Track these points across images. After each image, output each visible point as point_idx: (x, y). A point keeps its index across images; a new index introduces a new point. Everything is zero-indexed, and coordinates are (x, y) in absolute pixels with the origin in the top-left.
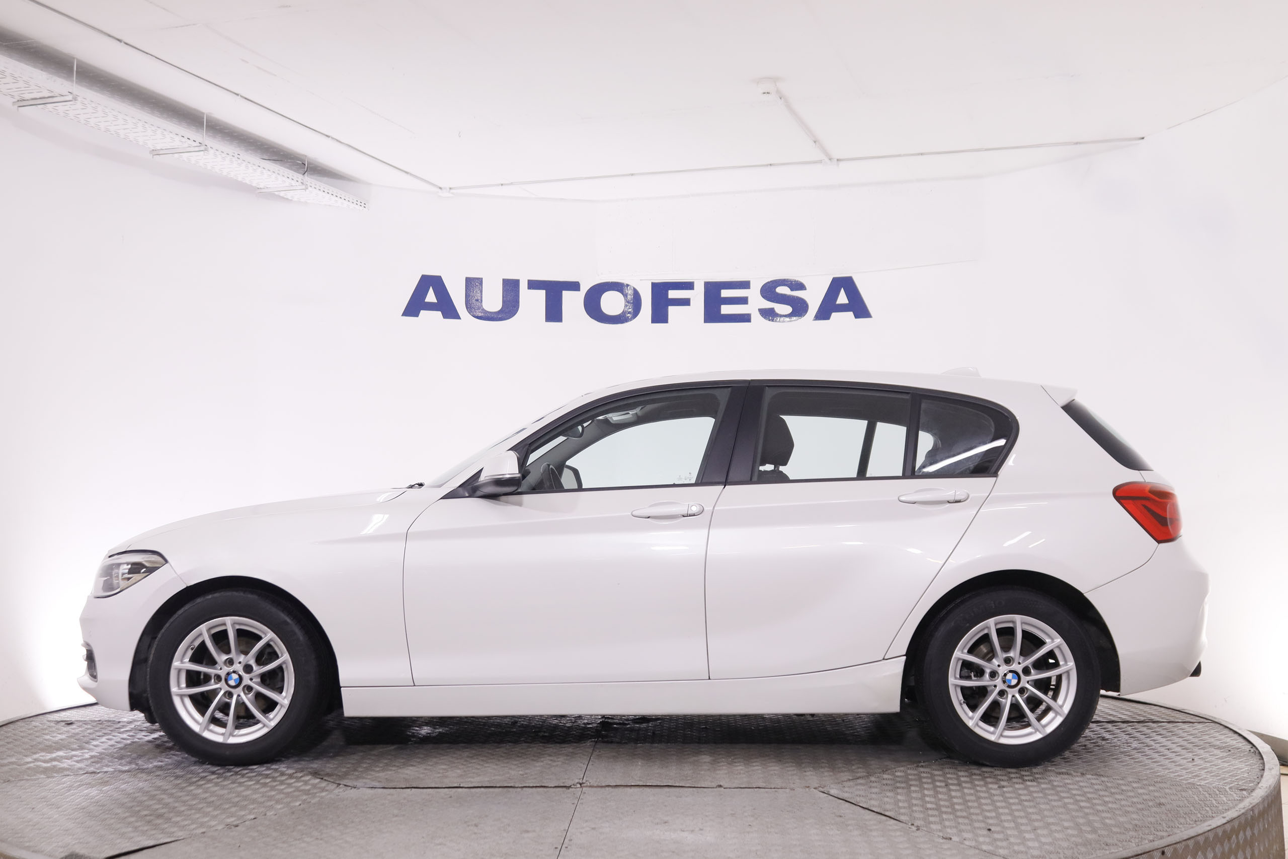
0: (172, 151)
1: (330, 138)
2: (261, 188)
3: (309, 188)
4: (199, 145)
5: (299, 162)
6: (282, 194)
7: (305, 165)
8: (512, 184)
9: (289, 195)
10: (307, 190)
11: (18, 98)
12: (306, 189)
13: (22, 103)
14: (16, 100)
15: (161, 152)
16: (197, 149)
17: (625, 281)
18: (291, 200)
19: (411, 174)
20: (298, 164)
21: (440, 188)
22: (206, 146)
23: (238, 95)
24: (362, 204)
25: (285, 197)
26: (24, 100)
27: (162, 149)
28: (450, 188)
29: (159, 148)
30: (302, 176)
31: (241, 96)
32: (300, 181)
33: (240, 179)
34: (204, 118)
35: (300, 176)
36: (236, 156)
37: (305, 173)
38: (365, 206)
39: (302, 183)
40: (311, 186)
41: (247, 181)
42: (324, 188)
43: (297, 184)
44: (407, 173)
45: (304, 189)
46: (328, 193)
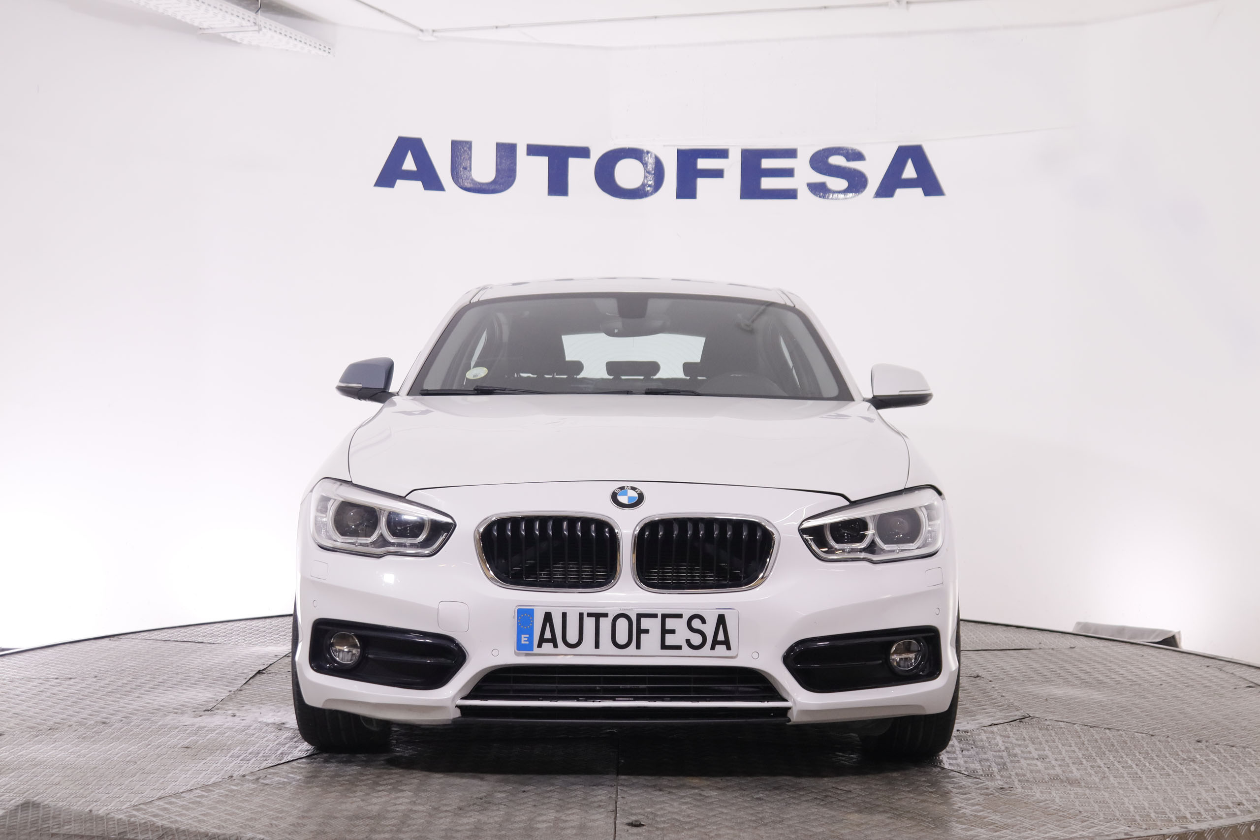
2: (204, 29)
3: (264, 30)
6: (229, 36)
7: (258, 1)
8: (508, 26)
9: (238, 37)
10: (261, 32)
12: (260, 30)
17: (645, 148)
18: (240, 43)
19: (387, 14)
21: (422, 30)
24: (327, 49)
25: (233, 39)
28: (434, 31)
30: (254, 14)
32: (252, 20)
33: (179, 18)
35: (252, 14)
37: (258, 11)
38: (329, 51)
39: (255, 23)
40: (265, 27)
41: (188, 20)
42: (281, 29)
43: (249, 24)
44: (381, 11)
45: (257, 31)
46: (286, 35)
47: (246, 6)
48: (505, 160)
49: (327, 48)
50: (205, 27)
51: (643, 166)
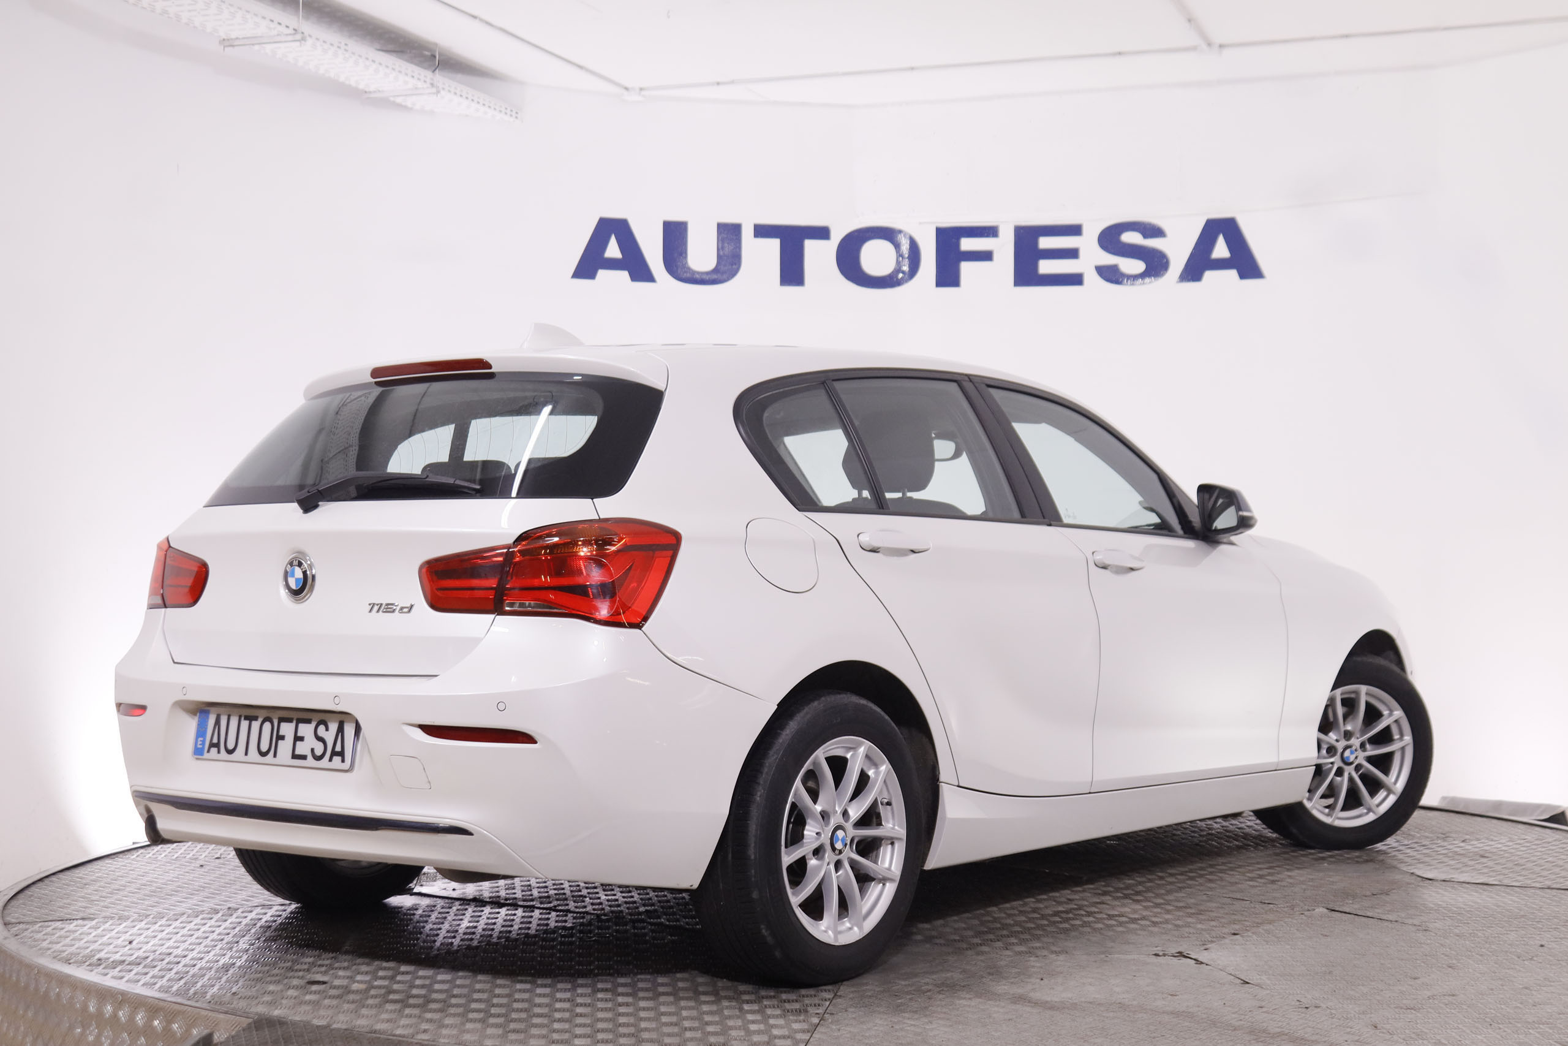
0: (254, 41)
1: (477, 20)
2: (370, 92)
3: (442, 92)
4: (293, 33)
5: (427, 53)
6: (399, 100)
7: (435, 57)
8: (732, 82)
9: (409, 102)
10: (439, 95)
12: (438, 92)
15: (237, 43)
16: (290, 38)
17: (897, 226)
18: (411, 109)
19: (587, 70)
20: (424, 56)
21: (627, 89)
22: (303, 33)
24: (514, 114)
25: (404, 104)
27: (237, 38)
28: (641, 89)
29: (233, 37)
30: (431, 74)
32: (428, 80)
33: (342, 79)
35: (428, 74)
36: (343, 46)
37: (436, 69)
38: (517, 115)
39: (432, 84)
40: (443, 89)
41: (353, 83)
42: (462, 91)
43: (425, 86)
44: (581, 67)
45: (434, 93)
46: (467, 98)
47: (420, 64)
48: (728, 243)
49: (515, 111)
50: (371, 90)
51: (896, 248)
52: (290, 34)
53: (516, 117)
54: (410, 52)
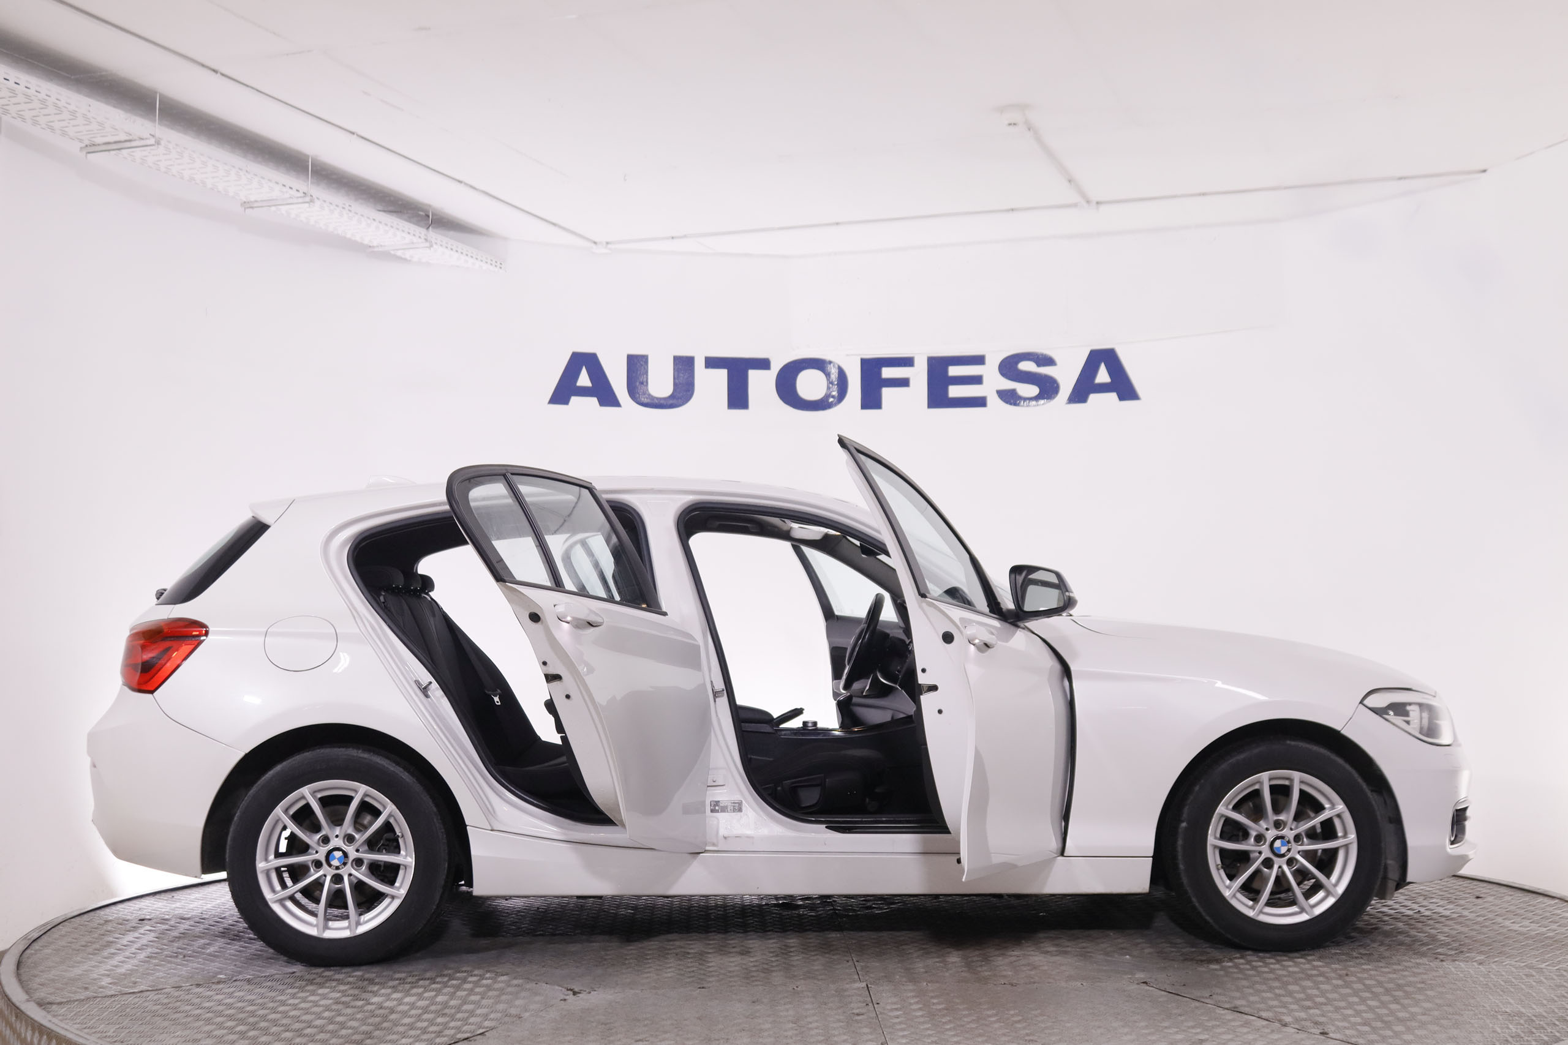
0: (270, 203)
1: (463, 184)
2: (373, 247)
3: (435, 246)
4: (302, 195)
5: (421, 213)
6: (399, 253)
7: (429, 216)
8: (685, 236)
9: (407, 255)
10: (432, 249)
11: (87, 142)
12: (431, 246)
13: (91, 148)
14: (83, 145)
15: (256, 205)
16: (300, 200)
17: (827, 358)
18: (410, 261)
19: (560, 227)
20: (419, 216)
21: (595, 243)
22: (311, 196)
23: (353, 133)
25: (403, 256)
26: (94, 145)
27: (256, 201)
28: (607, 243)
29: (252, 200)
30: (426, 231)
31: (358, 135)
32: (423, 236)
33: (348, 236)
34: (309, 162)
35: (423, 231)
36: (347, 207)
37: (429, 227)
38: (501, 266)
39: (426, 240)
40: (436, 243)
41: (358, 238)
42: (452, 245)
43: (420, 240)
44: (554, 224)
45: (427, 247)
46: (457, 251)
47: (418, 224)
49: (498, 263)
50: (375, 244)
52: (301, 197)
53: (501, 268)
54: (407, 213)
